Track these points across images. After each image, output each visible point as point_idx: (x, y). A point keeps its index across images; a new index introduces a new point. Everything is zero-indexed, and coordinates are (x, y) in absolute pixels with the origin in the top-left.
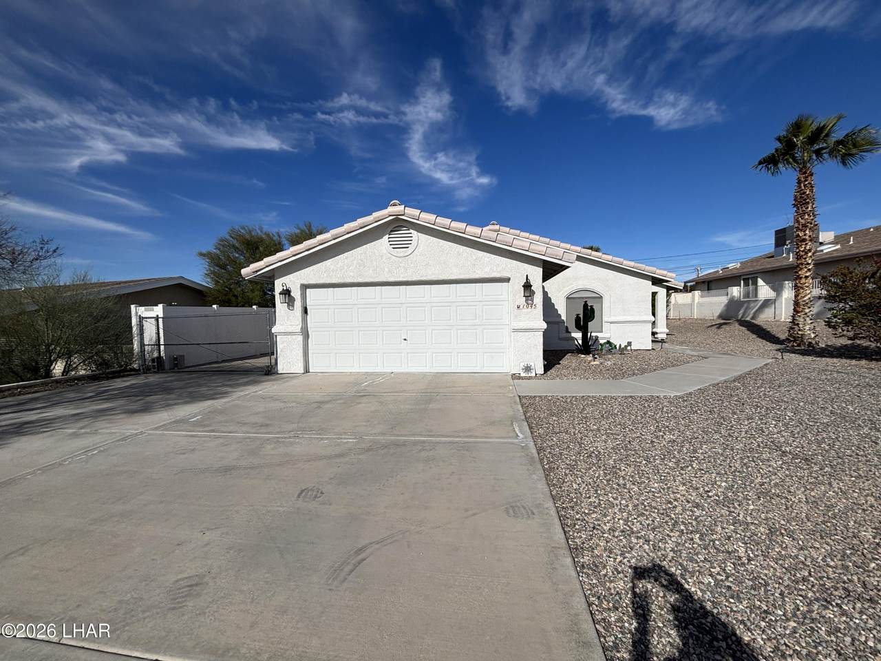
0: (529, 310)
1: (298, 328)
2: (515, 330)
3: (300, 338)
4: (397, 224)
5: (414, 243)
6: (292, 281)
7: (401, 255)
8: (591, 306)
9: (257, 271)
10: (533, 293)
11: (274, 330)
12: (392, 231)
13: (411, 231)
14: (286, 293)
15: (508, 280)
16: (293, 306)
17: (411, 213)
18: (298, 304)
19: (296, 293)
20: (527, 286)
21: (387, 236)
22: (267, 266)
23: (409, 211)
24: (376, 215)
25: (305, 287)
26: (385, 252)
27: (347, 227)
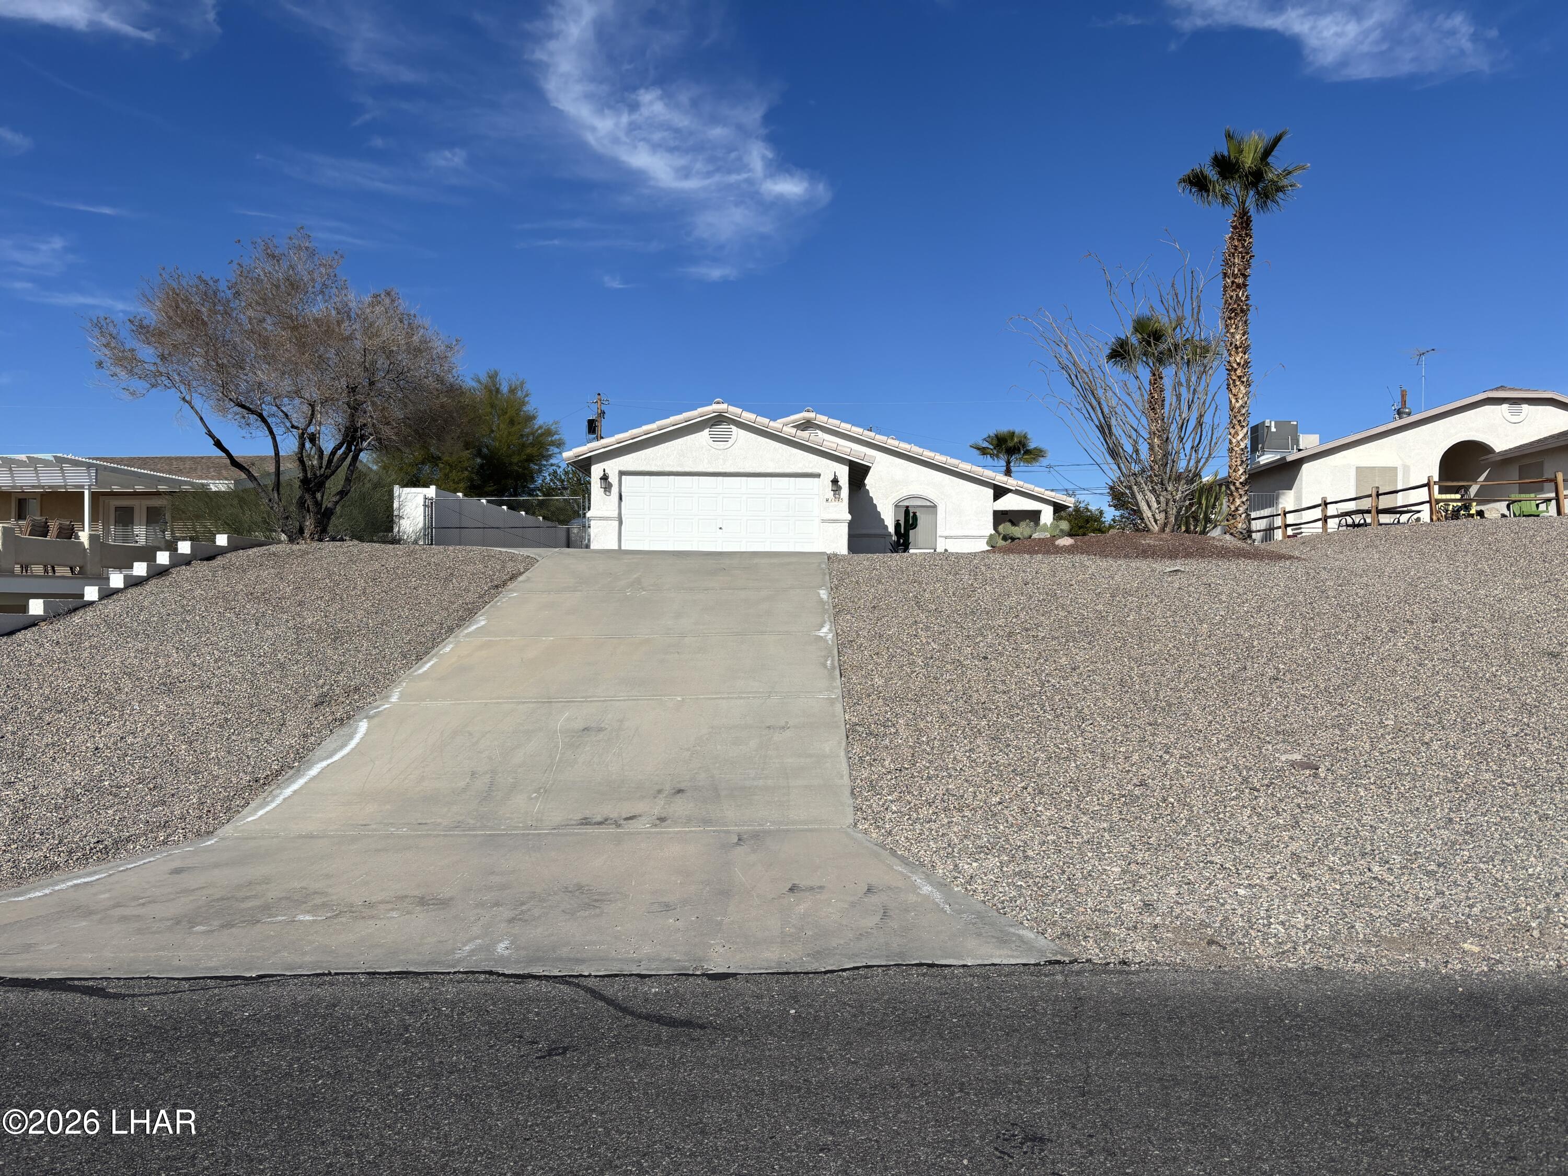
0: (836, 503)
1: (616, 514)
2: (824, 521)
3: (616, 523)
4: (719, 419)
5: (734, 437)
6: (612, 467)
7: (722, 447)
8: (914, 513)
9: (579, 456)
10: (839, 488)
11: (588, 514)
12: (712, 425)
13: (731, 426)
14: (605, 478)
15: (818, 476)
16: (610, 492)
17: (733, 411)
18: (615, 490)
19: (614, 479)
20: (835, 481)
21: (708, 429)
22: (590, 452)
23: (732, 409)
24: (701, 410)
25: (622, 473)
26: (705, 443)
27: (672, 419)
